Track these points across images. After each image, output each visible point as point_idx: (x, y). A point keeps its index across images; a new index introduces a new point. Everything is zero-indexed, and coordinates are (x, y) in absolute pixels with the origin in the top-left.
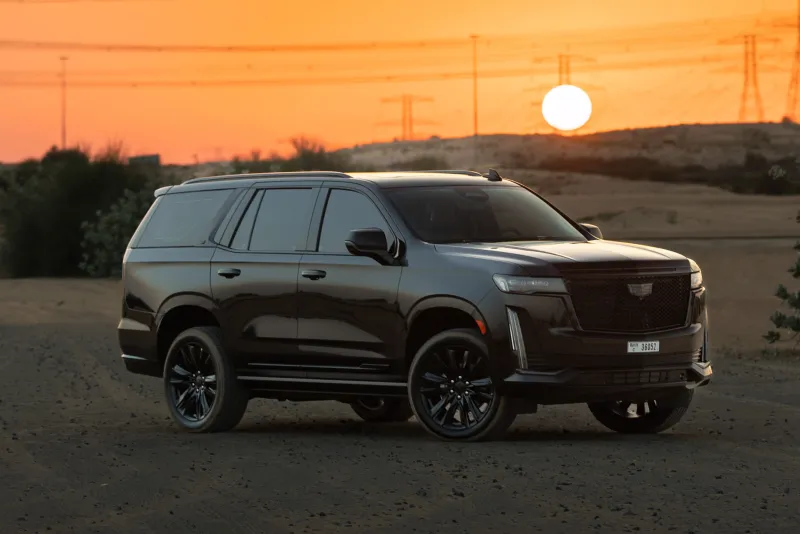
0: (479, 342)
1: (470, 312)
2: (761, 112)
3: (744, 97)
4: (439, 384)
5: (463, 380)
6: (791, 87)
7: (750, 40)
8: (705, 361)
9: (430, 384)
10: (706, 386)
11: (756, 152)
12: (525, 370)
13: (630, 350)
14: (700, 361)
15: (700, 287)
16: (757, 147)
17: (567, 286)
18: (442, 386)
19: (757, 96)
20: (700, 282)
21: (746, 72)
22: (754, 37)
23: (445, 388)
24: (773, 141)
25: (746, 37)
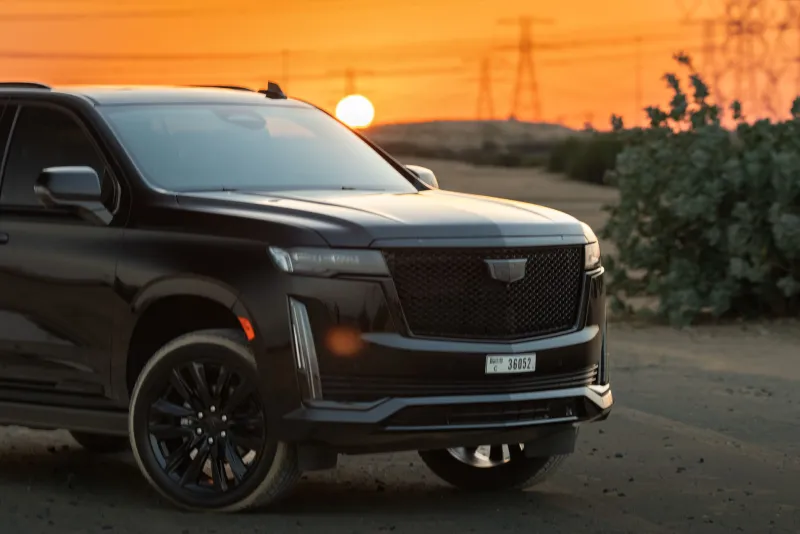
0: (245, 353)
1: (229, 304)
4: (178, 419)
5: (218, 413)
8: (603, 384)
9: (164, 419)
10: (603, 422)
12: (317, 399)
13: (490, 369)
14: (595, 383)
15: (596, 266)
17: (389, 263)
18: (184, 422)
20: (595, 260)
23: (189, 426)
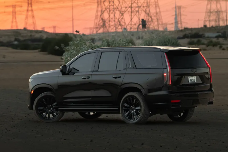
2: (17, 26)
3: (12, 22)
6: (26, 19)
7: (14, 6)
11: (17, 37)
16: (17, 36)
19: (16, 22)
21: (13, 15)
22: (15, 5)
24: (22, 35)
25: (13, 5)
